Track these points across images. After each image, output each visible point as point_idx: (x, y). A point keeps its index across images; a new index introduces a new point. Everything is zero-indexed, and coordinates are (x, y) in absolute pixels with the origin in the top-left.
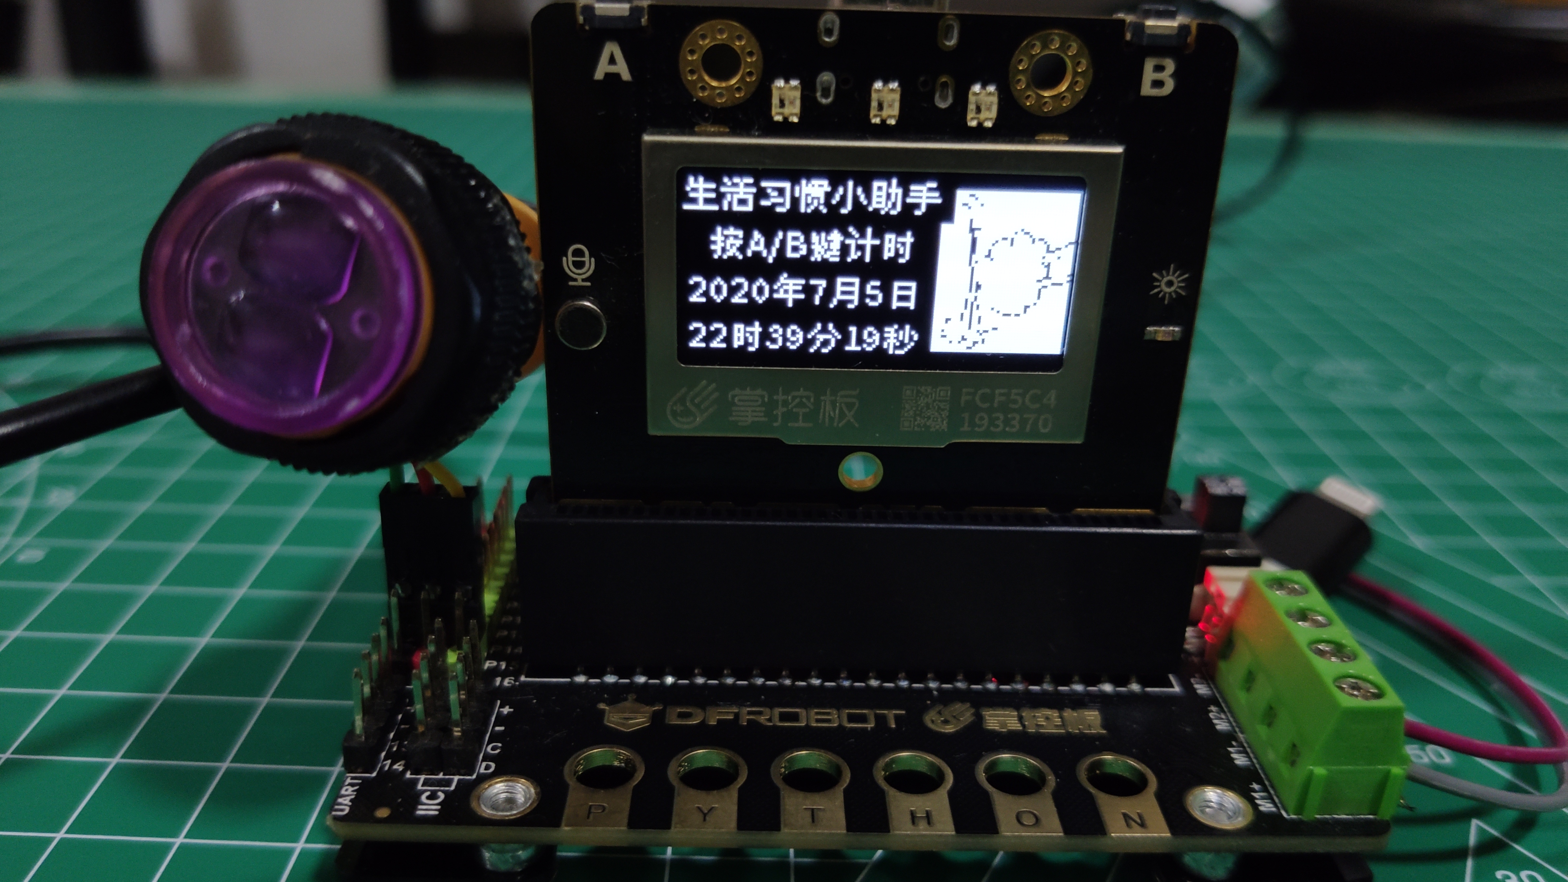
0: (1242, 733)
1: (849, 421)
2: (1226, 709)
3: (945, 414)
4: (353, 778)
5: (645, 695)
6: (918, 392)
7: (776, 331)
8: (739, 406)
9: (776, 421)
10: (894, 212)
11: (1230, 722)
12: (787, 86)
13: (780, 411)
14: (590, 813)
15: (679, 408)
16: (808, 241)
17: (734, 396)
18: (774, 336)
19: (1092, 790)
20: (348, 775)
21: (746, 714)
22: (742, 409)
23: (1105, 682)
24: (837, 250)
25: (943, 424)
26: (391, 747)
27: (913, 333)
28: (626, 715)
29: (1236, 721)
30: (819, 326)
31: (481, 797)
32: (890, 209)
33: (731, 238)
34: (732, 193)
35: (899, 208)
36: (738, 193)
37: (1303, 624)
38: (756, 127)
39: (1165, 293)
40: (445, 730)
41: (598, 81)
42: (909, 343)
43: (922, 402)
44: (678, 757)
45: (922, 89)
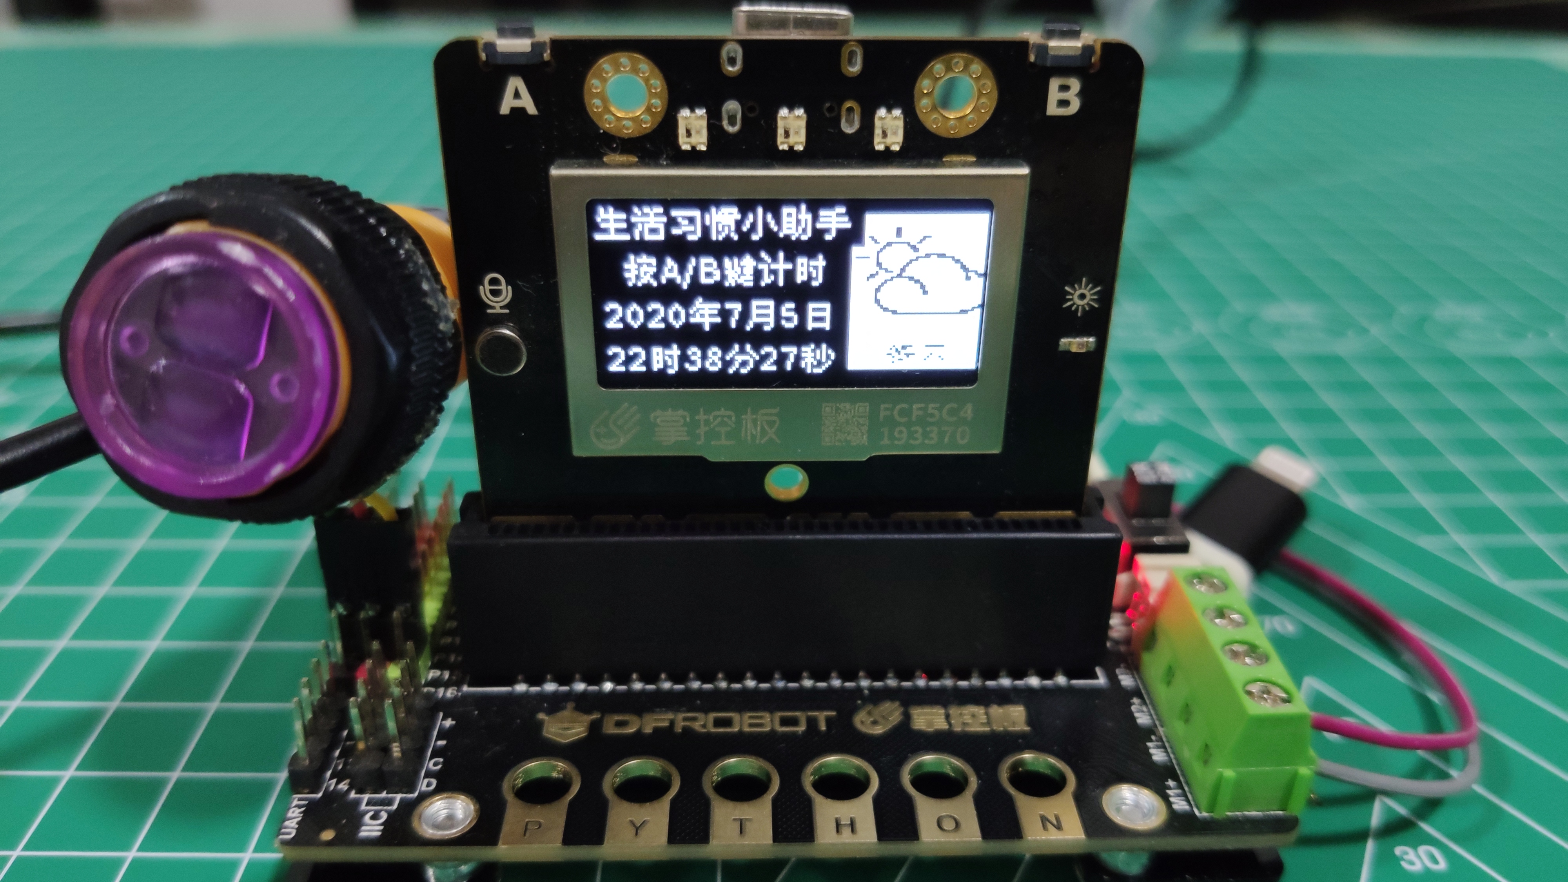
0: (1162, 726)
1: (771, 438)
2: (1148, 702)
3: (865, 429)
4: (300, 800)
5: (584, 703)
6: (838, 409)
7: (694, 354)
8: (662, 427)
9: (699, 439)
10: (804, 238)
11: (1151, 715)
12: (693, 115)
14: (526, 830)
16: (721, 266)
17: (656, 418)
18: (693, 358)
19: (1012, 791)
20: (293, 796)
21: (680, 720)
22: (665, 429)
23: (1032, 675)
24: (751, 275)
25: (863, 438)
26: (337, 765)
27: (830, 352)
28: (566, 725)
29: (1157, 714)
30: (737, 347)
31: (422, 816)
32: (800, 235)
33: (645, 266)
34: (643, 223)
35: (809, 234)
36: (648, 222)
37: (1220, 621)
38: (665, 156)
39: (1078, 306)
40: (386, 750)
41: (505, 116)
42: (826, 361)
43: (842, 417)
44: (613, 767)
45: (827, 115)
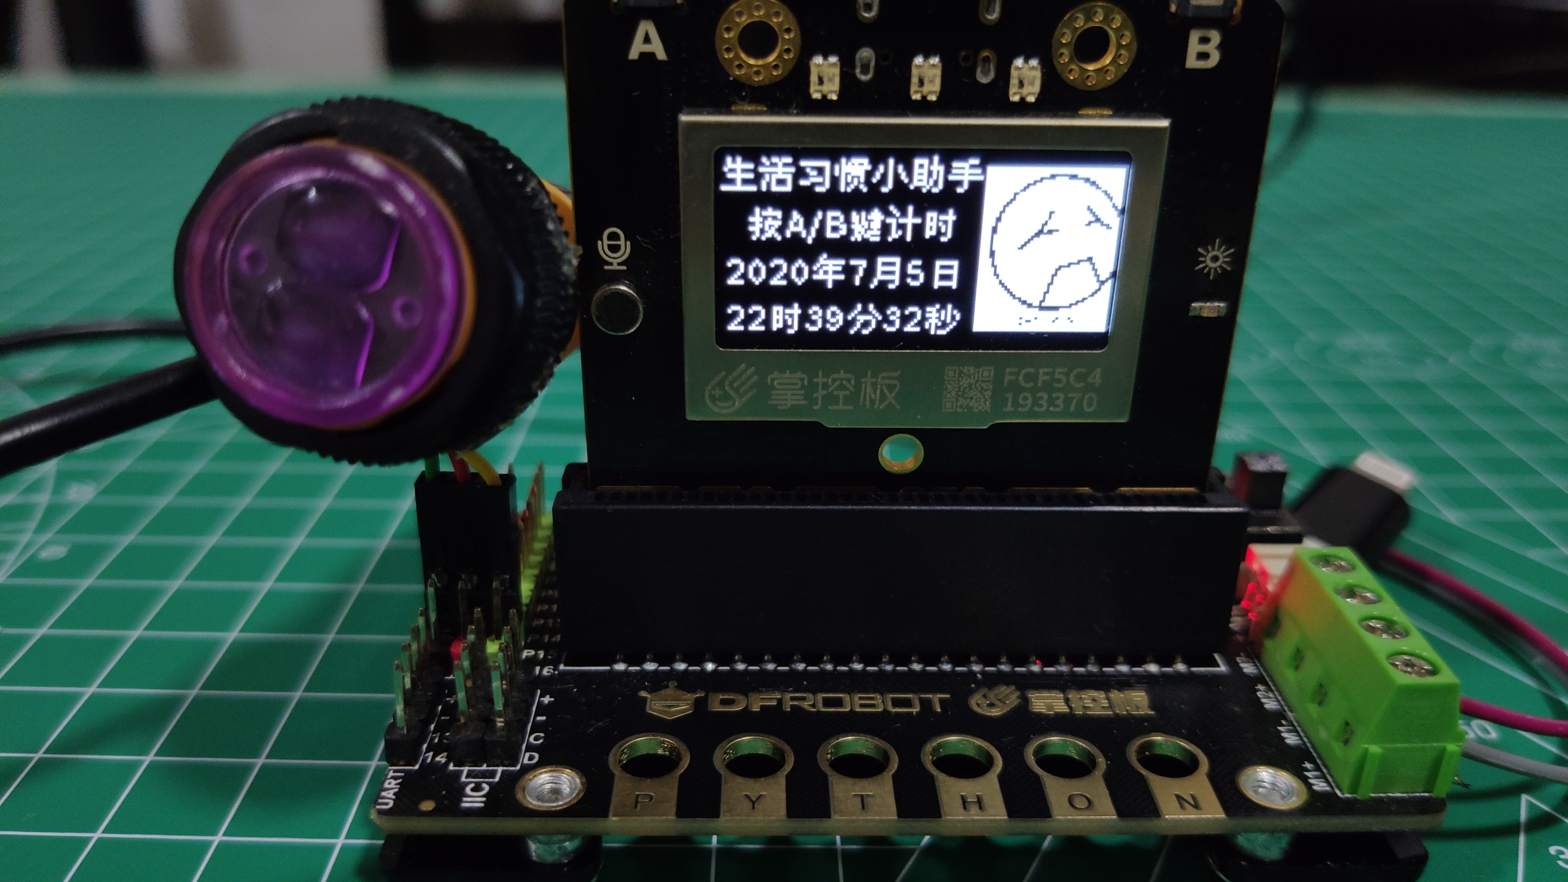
0: (1291, 711)
1: (890, 403)
2: (1273, 688)
3: (988, 394)
4: (395, 771)
5: (686, 682)
6: (961, 372)
7: (815, 313)
8: (779, 390)
9: (817, 404)
10: (935, 190)
11: (1278, 701)
12: (826, 62)
13: (820, 393)
14: (637, 802)
15: (718, 393)
16: (848, 221)
17: (773, 380)
18: (814, 317)
19: (1144, 772)
20: (390, 768)
21: (789, 700)
22: (782, 392)
23: (1150, 662)
24: (878, 230)
25: (986, 404)
26: (432, 739)
27: (955, 312)
28: (669, 703)
29: (1284, 700)
30: (859, 307)
31: (527, 788)
32: (931, 187)
33: (770, 219)
34: (770, 173)
35: (941, 186)
36: (776, 173)
37: (1351, 600)
38: (794, 106)
39: (1211, 268)
40: (488, 721)
41: (633, 61)
42: (951, 323)
43: (965, 382)
44: (724, 744)
45: (963, 64)
